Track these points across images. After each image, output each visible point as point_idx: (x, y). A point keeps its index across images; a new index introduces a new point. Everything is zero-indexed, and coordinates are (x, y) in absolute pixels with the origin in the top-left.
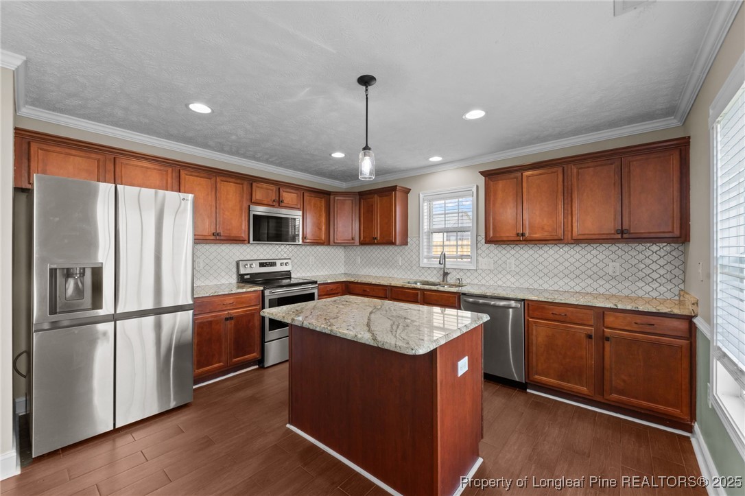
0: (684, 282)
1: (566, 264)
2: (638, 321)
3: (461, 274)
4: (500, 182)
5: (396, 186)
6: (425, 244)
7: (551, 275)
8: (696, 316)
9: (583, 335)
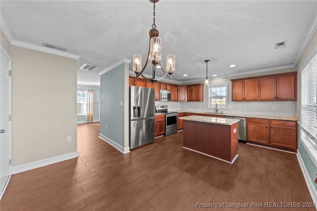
0: (296, 112)
1: (258, 107)
2: (281, 123)
3: (222, 110)
4: (237, 83)
5: (201, 84)
6: (209, 101)
7: (253, 110)
8: (298, 121)
9: (264, 127)
